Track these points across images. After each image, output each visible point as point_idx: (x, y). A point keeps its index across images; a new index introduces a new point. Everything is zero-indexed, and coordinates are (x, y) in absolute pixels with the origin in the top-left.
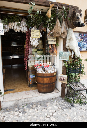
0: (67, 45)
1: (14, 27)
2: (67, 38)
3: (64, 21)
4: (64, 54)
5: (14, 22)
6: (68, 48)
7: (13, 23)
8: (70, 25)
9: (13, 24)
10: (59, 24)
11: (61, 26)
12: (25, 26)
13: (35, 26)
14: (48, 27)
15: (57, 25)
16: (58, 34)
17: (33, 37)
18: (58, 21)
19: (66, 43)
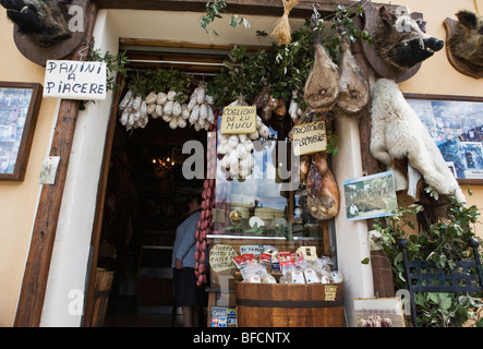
0: (376, 142)
1: (163, 106)
2: (374, 117)
3: (348, 52)
4: (366, 187)
5: (166, 92)
6: (383, 156)
7: (161, 94)
8: (378, 66)
9: (162, 97)
10: (325, 61)
11: (335, 66)
12: (205, 102)
13: (241, 97)
14: (295, 96)
15: (320, 64)
16: (324, 96)
17: (229, 131)
18: (321, 50)
19: (369, 137)
